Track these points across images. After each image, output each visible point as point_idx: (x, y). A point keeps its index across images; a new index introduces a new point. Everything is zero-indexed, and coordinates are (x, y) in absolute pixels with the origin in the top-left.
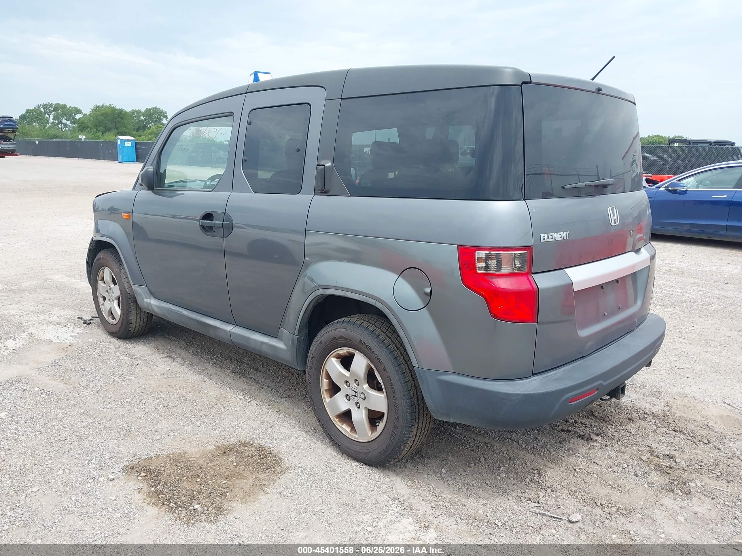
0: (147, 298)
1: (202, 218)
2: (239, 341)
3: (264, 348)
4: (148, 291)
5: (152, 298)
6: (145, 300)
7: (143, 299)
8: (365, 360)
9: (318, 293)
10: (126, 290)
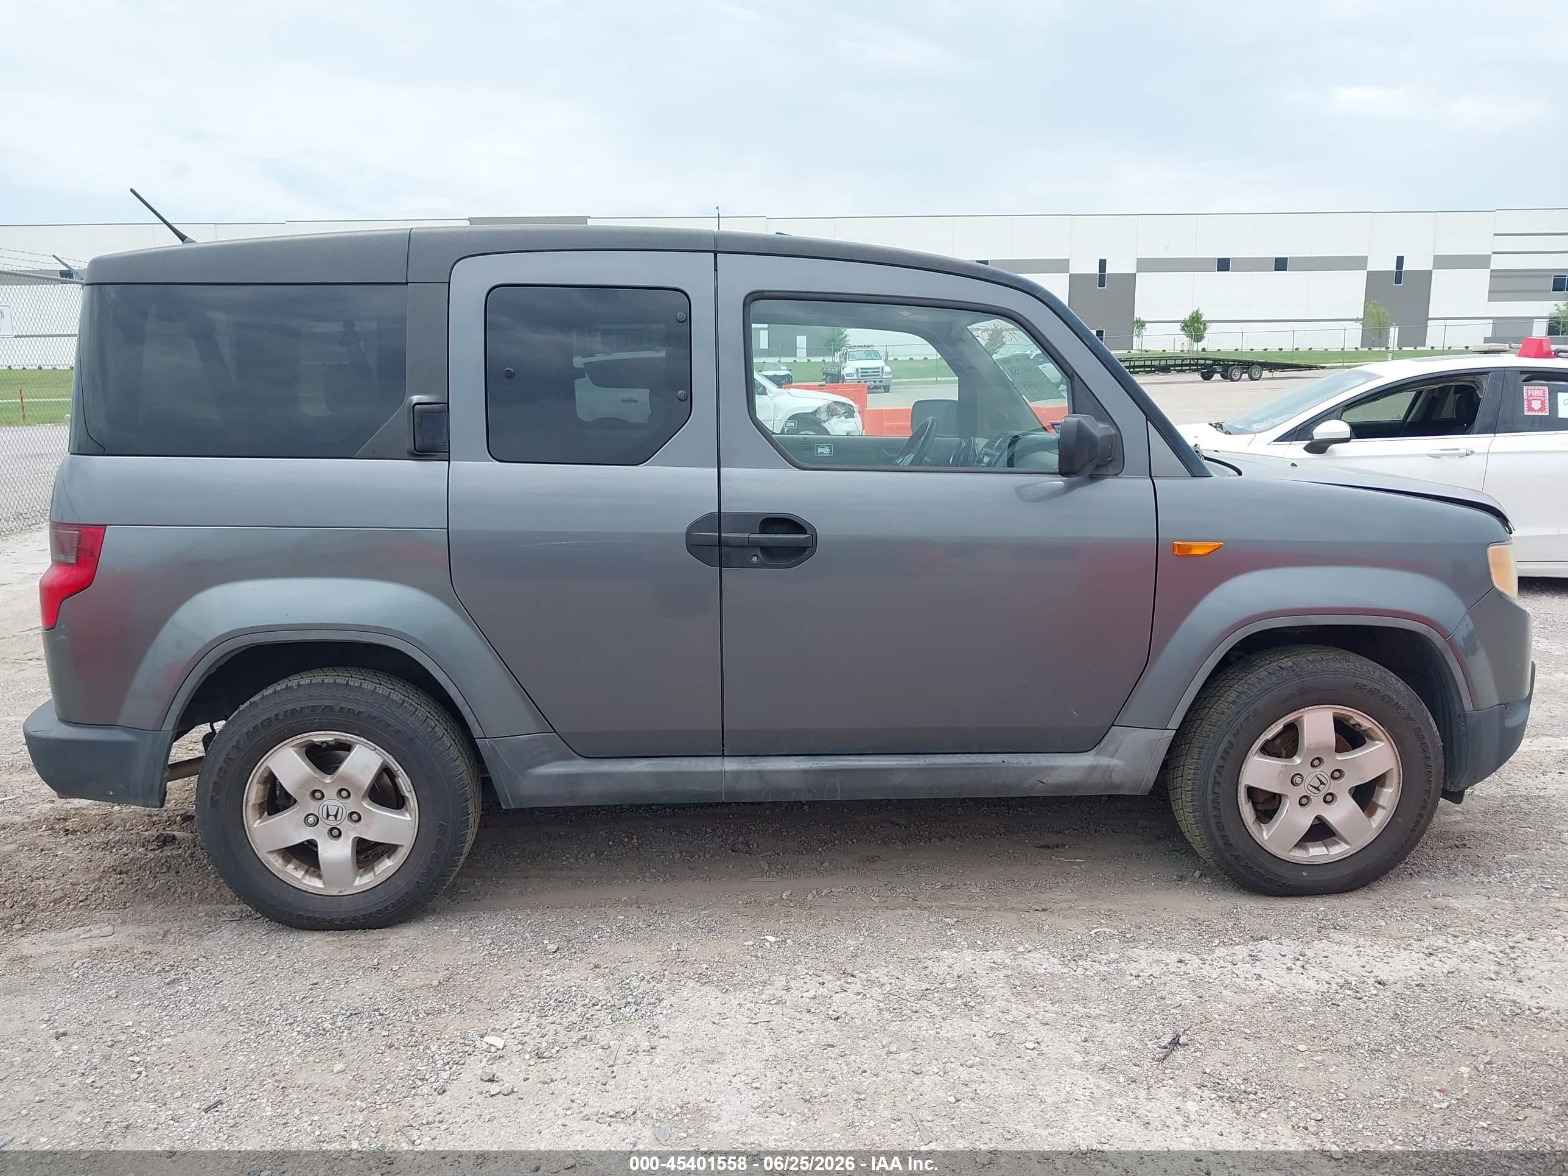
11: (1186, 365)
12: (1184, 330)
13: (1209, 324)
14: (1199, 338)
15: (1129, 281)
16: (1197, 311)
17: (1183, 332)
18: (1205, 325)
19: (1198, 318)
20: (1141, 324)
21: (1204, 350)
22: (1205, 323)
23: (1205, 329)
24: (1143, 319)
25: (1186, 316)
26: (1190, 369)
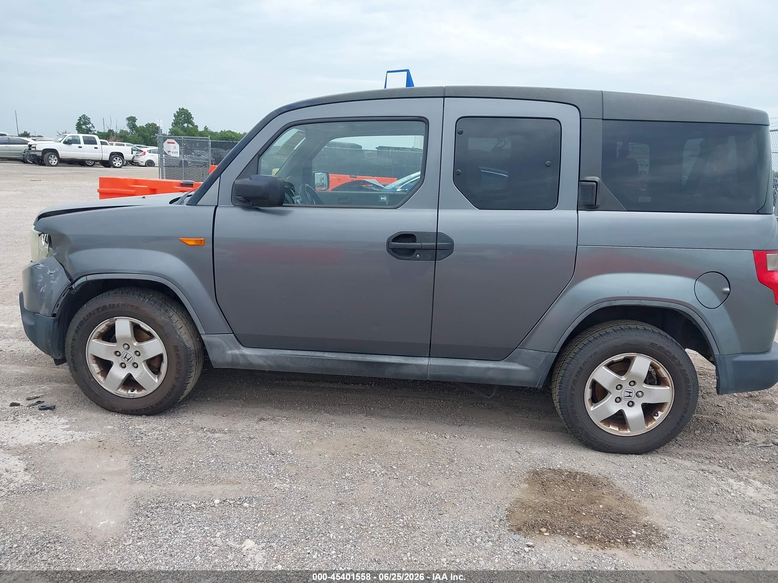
0: (231, 349)
1: (393, 240)
2: (442, 373)
3: (490, 374)
4: (235, 339)
5: (241, 347)
6: (230, 352)
7: (224, 352)
8: (649, 361)
9: (602, 306)
10: (185, 345)
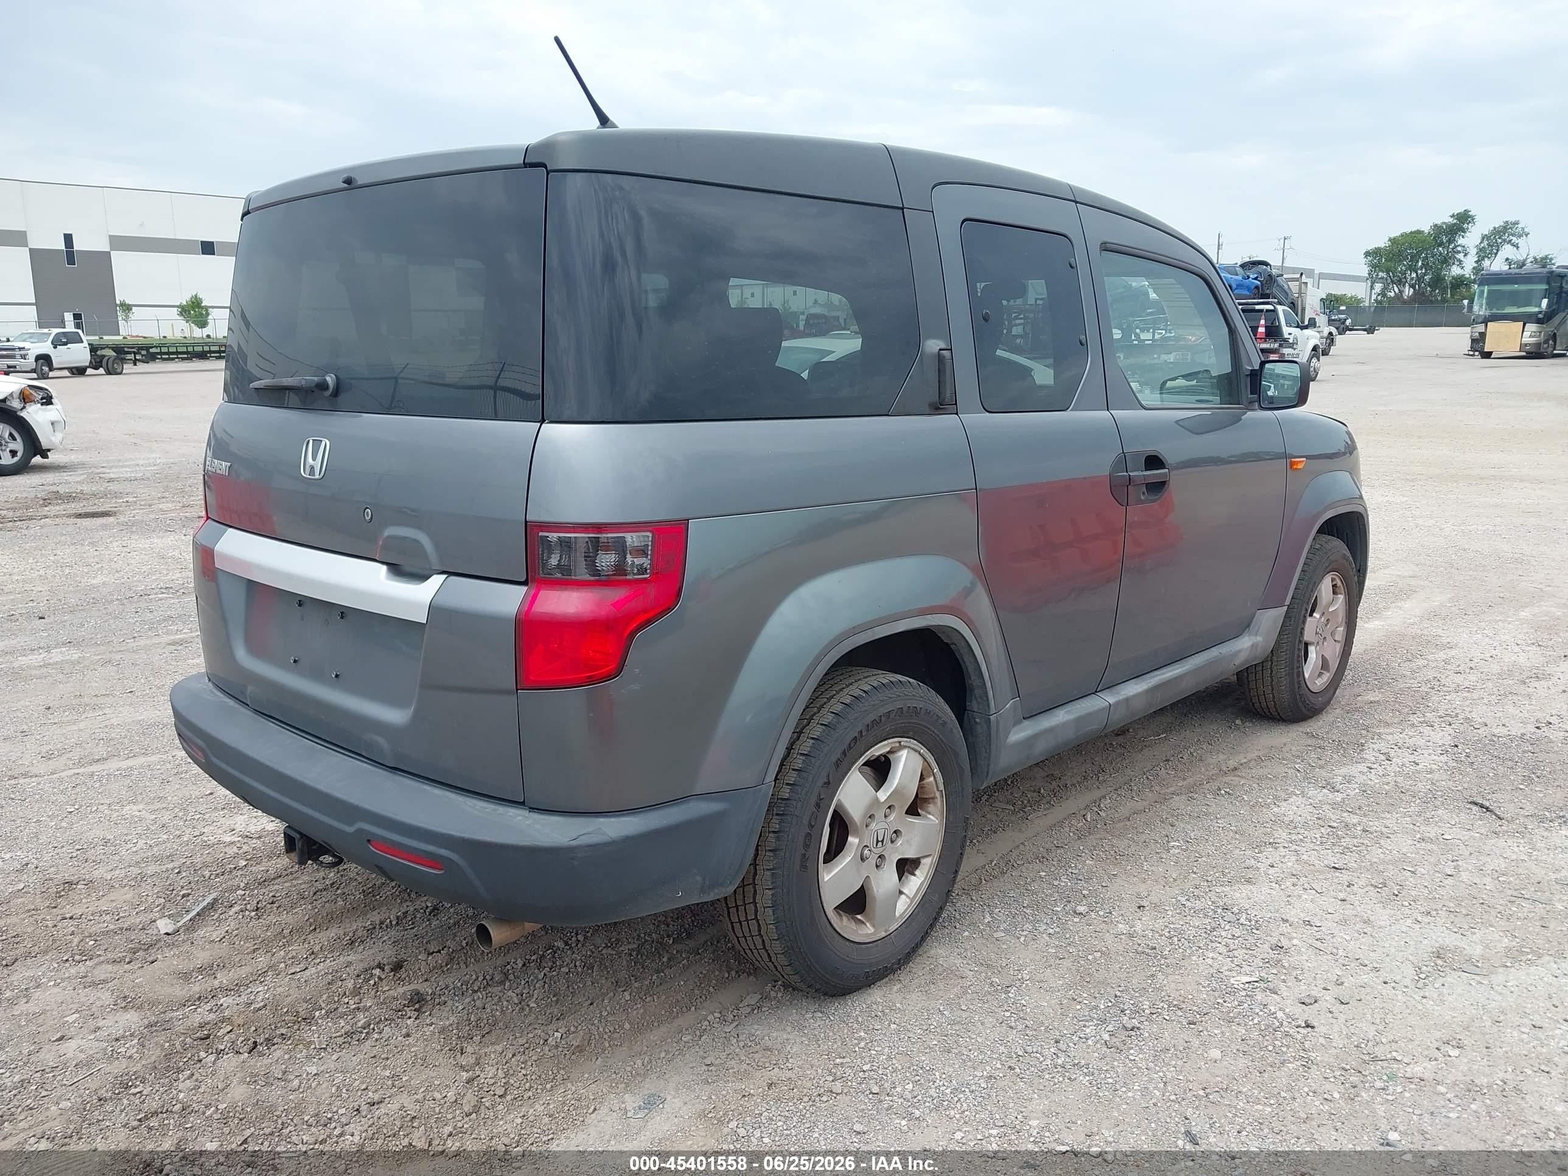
11: (173, 353)
12: (182, 315)
13: (211, 309)
14: (203, 324)
15: (104, 259)
16: (196, 296)
17: (182, 318)
18: (207, 310)
19: (198, 303)
20: (127, 308)
21: (208, 336)
22: (207, 308)
23: (208, 314)
24: (128, 302)
25: (184, 299)
26: (177, 358)
